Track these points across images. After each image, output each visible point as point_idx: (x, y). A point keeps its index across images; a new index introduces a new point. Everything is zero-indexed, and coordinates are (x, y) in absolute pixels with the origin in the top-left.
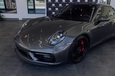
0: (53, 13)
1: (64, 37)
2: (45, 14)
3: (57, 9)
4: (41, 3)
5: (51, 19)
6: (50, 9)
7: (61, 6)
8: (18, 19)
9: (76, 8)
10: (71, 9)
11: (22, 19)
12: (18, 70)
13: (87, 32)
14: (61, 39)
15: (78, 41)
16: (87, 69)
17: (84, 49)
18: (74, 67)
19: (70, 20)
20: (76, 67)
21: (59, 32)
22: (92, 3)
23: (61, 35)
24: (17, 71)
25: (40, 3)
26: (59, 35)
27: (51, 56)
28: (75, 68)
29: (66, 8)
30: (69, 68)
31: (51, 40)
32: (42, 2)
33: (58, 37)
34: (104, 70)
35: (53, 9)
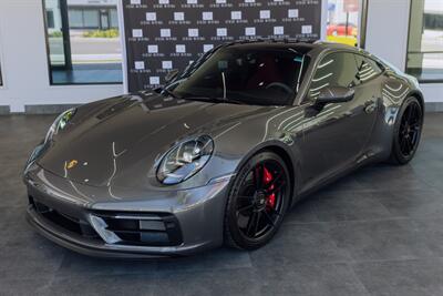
0: (155, 81)
1: (205, 158)
2: (122, 83)
3: (167, 65)
4: (93, 39)
5: (147, 104)
6: (140, 65)
7: (184, 51)
8: (8, 107)
9: (240, 61)
10: (223, 64)
11: (23, 110)
12: (50, 282)
13: (282, 140)
14: (198, 165)
15: (253, 170)
16: (289, 263)
17: (276, 197)
18: (245, 261)
19: (222, 102)
20: (252, 260)
21: (190, 142)
22: (298, 41)
23: (197, 150)
24: (46, 286)
25: (87, 39)
26: (190, 151)
27: (166, 223)
28: (250, 265)
29: (202, 61)
30: (227, 266)
31: (164, 169)
32: (98, 32)
33: (187, 157)
34: (344, 264)
35: (153, 65)
